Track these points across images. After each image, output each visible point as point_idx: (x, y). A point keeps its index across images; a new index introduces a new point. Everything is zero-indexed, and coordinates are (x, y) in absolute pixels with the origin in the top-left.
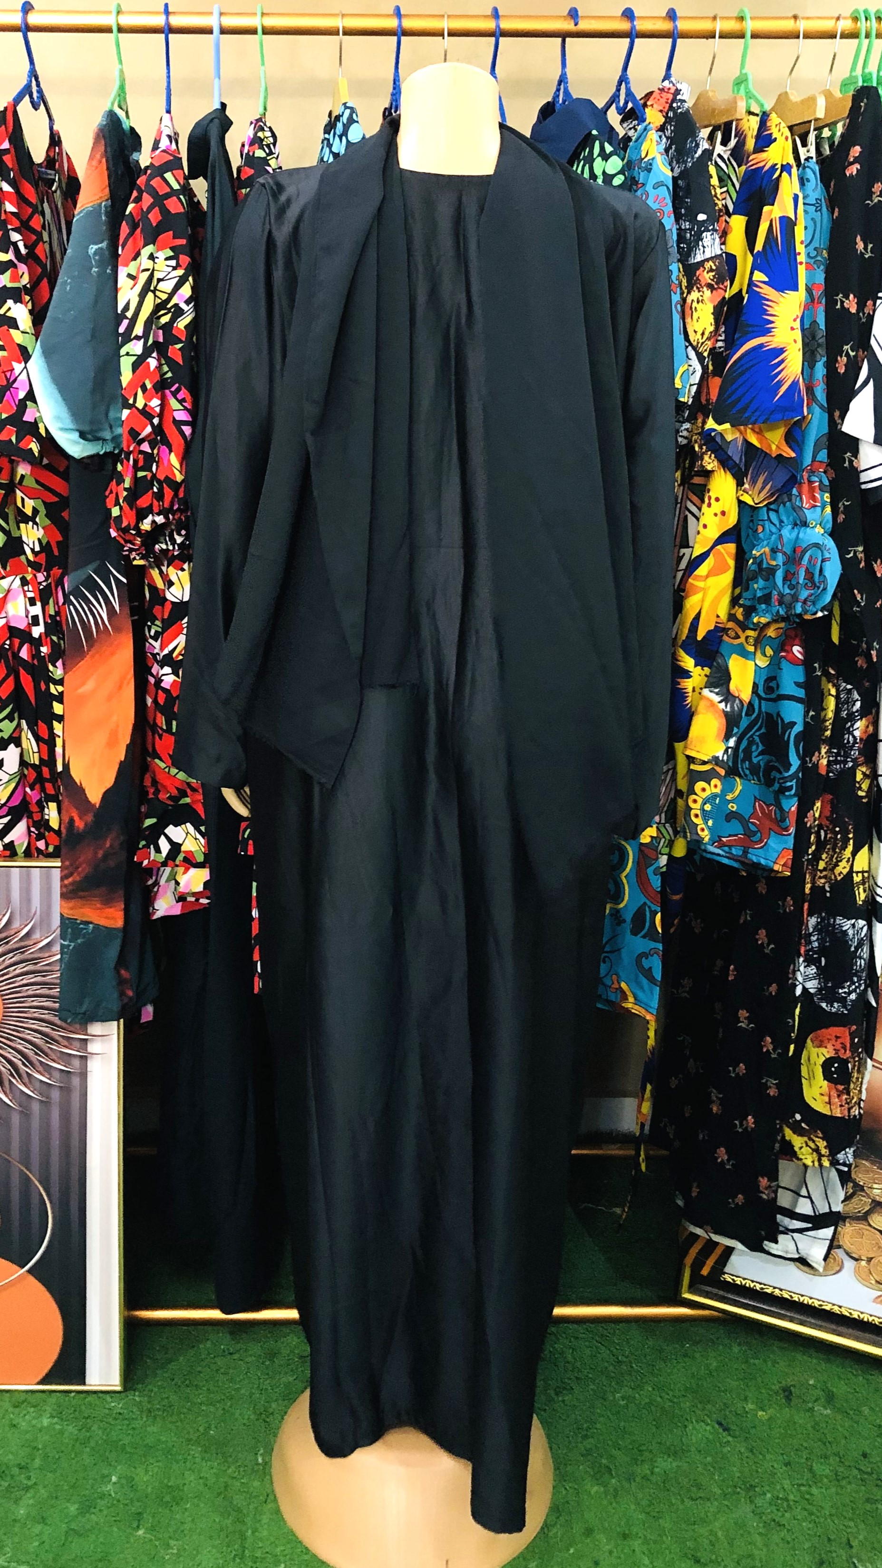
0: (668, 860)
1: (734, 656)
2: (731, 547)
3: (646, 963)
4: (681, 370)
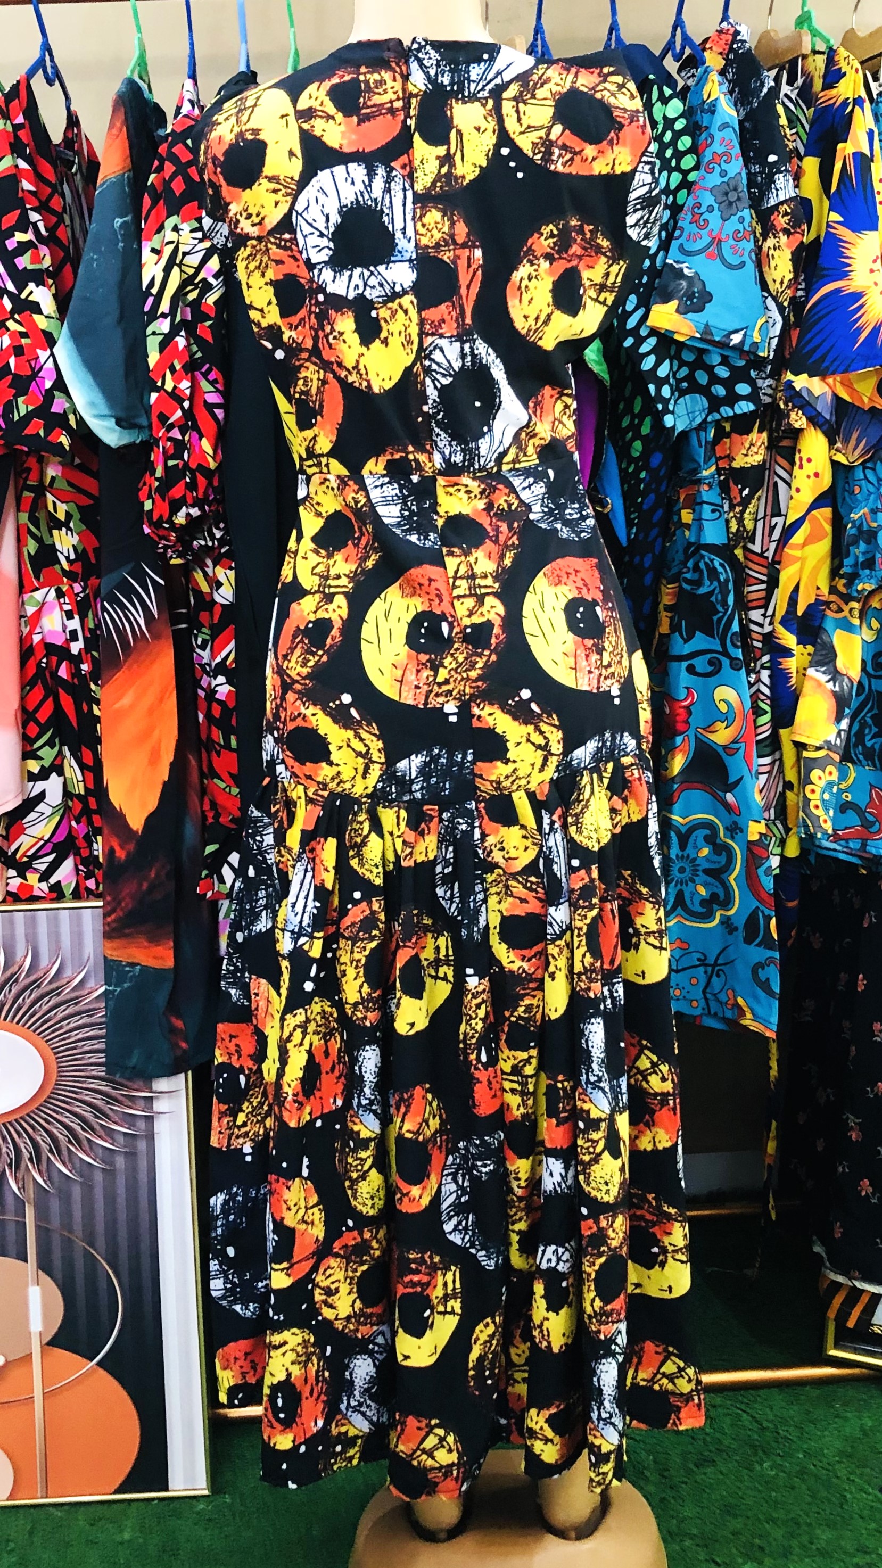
0: (781, 861)
1: (839, 631)
2: (827, 512)
3: (762, 975)
4: (760, 323)
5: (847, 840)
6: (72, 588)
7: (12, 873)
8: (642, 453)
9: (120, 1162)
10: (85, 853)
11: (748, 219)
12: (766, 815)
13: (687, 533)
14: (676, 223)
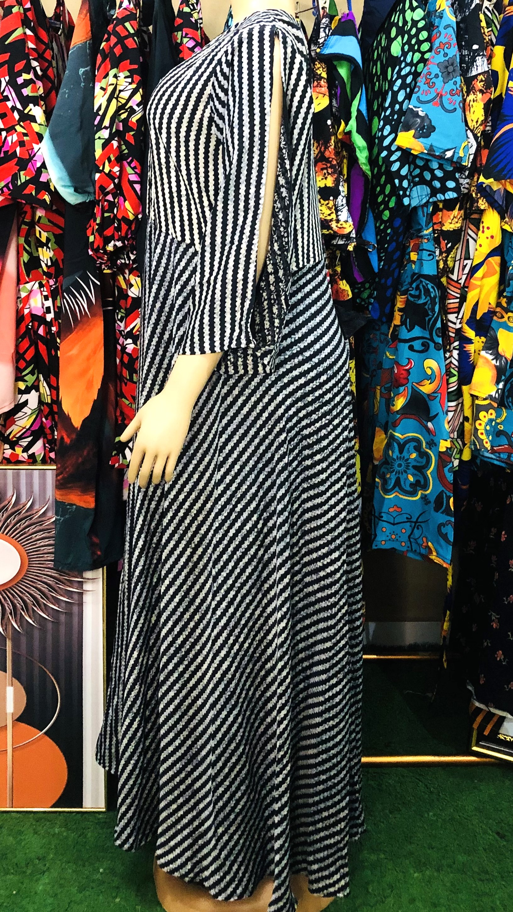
0: (459, 463)
1: (501, 330)
2: (497, 259)
3: (444, 530)
4: (463, 145)
5: (499, 453)
6: (48, 282)
7: (7, 446)
8: (389, 218)
9: (63, 618)
10: (50, 437)
11: (459, 83)
12: (452, 436)
13: (413, 266)
14: (416, 83)
